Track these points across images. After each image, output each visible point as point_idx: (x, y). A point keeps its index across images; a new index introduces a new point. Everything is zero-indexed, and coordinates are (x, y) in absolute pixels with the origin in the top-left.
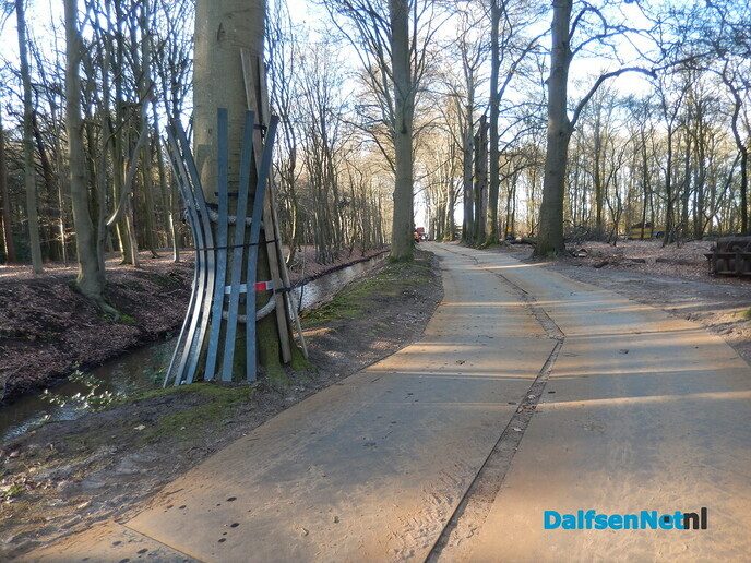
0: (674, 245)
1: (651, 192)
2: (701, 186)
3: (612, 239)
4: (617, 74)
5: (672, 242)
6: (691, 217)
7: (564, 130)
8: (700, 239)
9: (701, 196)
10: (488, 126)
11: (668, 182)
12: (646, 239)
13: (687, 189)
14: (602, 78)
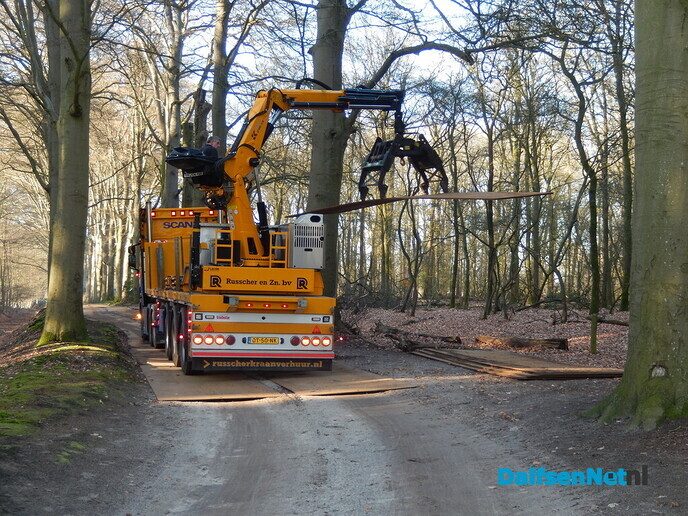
0: (500, 316)
1: (466, 232)
2: (536, 223)
3: (408, 304)
4: (416, 50)
5: (498, 310)
6: (523, 272)
7: (338, 129)
8: (536, 305)
9: (537, 239)
10: (209, 107)
11: (490, 214)
12: (459, 306)
13: (517, 227)
14: (395, 55)
